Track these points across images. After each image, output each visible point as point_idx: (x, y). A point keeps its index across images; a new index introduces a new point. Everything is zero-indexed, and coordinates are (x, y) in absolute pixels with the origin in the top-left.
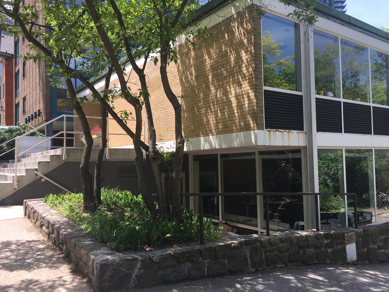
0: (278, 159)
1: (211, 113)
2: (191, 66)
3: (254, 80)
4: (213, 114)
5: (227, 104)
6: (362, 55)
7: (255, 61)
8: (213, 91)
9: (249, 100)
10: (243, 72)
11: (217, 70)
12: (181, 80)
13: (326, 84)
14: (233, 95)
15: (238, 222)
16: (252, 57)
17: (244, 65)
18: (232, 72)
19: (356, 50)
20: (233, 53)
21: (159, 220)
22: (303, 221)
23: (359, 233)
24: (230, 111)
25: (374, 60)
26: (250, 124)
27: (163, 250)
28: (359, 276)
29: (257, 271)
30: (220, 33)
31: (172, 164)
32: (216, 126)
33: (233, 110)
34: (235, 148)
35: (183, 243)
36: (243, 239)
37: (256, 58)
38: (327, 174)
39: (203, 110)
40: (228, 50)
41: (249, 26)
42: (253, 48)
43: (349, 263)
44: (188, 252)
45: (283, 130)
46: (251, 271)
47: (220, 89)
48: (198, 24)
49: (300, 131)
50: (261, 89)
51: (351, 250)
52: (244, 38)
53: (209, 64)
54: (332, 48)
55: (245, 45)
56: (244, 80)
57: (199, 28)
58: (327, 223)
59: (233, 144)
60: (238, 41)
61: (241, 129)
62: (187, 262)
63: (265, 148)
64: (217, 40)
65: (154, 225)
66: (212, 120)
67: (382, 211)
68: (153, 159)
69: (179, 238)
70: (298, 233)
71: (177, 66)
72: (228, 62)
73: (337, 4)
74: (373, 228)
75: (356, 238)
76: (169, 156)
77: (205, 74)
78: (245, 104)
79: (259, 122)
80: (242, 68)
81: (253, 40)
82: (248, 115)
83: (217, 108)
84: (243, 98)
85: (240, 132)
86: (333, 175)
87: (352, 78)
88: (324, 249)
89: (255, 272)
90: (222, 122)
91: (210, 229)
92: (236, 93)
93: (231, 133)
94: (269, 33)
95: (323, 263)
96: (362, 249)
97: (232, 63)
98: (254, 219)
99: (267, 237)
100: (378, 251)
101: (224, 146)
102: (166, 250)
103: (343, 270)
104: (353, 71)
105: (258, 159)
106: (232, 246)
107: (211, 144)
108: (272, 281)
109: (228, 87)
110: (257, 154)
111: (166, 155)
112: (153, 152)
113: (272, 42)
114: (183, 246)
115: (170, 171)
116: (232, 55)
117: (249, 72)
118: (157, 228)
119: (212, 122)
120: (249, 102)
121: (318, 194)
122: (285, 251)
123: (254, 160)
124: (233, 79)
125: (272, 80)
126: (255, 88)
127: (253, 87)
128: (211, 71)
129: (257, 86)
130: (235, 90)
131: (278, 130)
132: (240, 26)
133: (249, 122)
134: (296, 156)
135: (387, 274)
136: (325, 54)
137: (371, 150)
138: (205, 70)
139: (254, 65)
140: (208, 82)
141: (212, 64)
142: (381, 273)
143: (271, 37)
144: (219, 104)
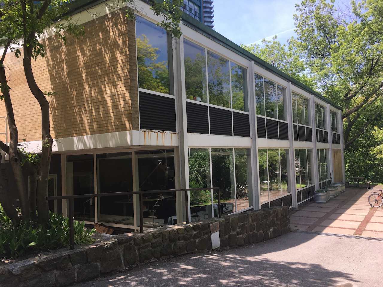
0: (155, 159)
1: (85, 112)
2: (63, 61)
3: (129, 81)
4: (87, 113)
5: (102, 103)
6: (226, 66)
7: (130, 62)
8: (87, 89)
9: (125, 100)
10: (118, 73)
11: (91, 68)
12: (51, 75)
13: (197, 90)
14: (109, 95)
15: (115, 222)
16: (127, 58)
17: (119, 66)
18: (107, 71)
19: (221, 62)
20: (108, 53)
21: (21, 229)
22: (176, 216)
23: (221, 223)
24: (105, 110)
25: (235, 71)
26: (125, 124)
27: (25, 260)
28: (222, 261)
29: (130, 269)
30: (94, 31)
31: (38, 166)
32: (91, 125)
33: (108, 110)
34: (110, 148)
35: (50, 251)
36: (116, 239)
37: (130, 59)
38: (198, 171)
39: (77, 109)
40: (103, 49)
41: (124, 28)
42: (127, 50)
43: (213, 250)
44: (55, 260)
45: (157, 131)
46: (125, 269)
47: (95, 88)
48: (69, 19)
49: (173, 132)
50: (136, 90)
51: (215, 238)
52: (119, 38)
53: (82, 61)
54: (202, 58)
55: (120, 46)
56: (120, 80)
57: (70, 22)
58: (197, 216)
59: (108, 144)
60: (112, 41)
61: (117, 129)
62: (55, 270)
63: (140, 147)
64: (91, 37)
65: (15, 235)
66: (86, 119)
67: (241, 202)
68: (14, 160)
69: (45, 245)
70: (170, 227)
71: (46, 60)
72: (103, 61)
73: (206, 19)
74: (233, 217)
75: (219, 227)
76: (35, 157)
77: (78, 71)
78: (120, 105)
79: (134, 123)
80: (117, 68)
81: (127, 42)
82: (123, 115)
83: (92, 106)
84: (119, 98)
85: (116, 132)
86: (203, 171)
87: (218, 86)
88: (193, 240)
89: (128, 270)
90: (97, 122)
91: (81, 232)
92: (111, 93)
93: (106, 133)
94: (145, 37)
95: (192, 253)
96: (224, 236)
97: (107, 63)
98: (131, 218)
99: (141, 235)
100: (237, 236)
101: (99, 146)
102: (29, 260)
103: (208, 257)
104: (219, 80)
105: (135, 159)
106: (104, 247)
107: (85, 144)
108: (144, 276)
109: (103, 86)
110: (133, 153)
111: (31, 156)
112: (14, 152)
113: (148, 46)
114: (50, 254)
115: (36, 173)
116: (107, 55)
117: (124, 73)
118: (19, 237)
119: (86, 121)
120: (124, 102)
121: (188, 190)
122: (158, 246)
123: (131, 160)
124: (108, 78)
125: (150, 83)
126: (130, 89)
127: (128, 88)
128: (85, 69)
129: (133, 87)
130: (110, 90)
131: (152, 130)
132: (115, 27)
133: (125, 123)
134: (170, 155)
135: (243, 257)
136: (196, 62)
137: (232, 149)
138: (79, 67)
139: (129, 67)
140: (82, 80)
141: (85, 61)
142: (239, 255)
143: (147, 41)
144: (93, 103)
